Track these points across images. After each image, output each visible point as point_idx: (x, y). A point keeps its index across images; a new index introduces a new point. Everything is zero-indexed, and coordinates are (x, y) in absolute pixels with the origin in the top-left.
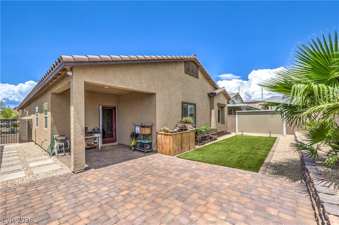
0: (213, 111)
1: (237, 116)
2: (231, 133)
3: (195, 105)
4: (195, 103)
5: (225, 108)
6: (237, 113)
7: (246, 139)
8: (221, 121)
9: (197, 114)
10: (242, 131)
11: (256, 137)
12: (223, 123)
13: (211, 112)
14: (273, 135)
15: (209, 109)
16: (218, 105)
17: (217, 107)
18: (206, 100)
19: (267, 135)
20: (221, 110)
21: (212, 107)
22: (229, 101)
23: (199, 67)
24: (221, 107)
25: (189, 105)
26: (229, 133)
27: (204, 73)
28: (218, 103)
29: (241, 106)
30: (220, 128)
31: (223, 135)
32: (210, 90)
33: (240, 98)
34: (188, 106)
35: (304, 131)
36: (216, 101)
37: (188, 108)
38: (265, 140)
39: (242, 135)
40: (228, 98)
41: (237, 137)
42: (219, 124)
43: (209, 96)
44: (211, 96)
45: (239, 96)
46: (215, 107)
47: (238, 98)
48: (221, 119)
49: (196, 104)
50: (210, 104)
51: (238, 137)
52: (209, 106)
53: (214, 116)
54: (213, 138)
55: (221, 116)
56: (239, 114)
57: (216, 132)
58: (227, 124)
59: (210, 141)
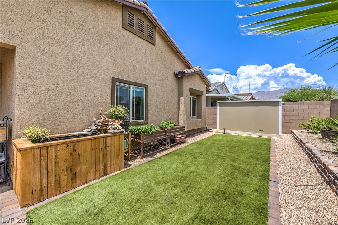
0: (182, 99)
1: (218, 107)
2: (212, 129)
3: (146, 87)
4: (147, 84)
5: (203, 96)
6: (218, 104)
7: (228, 141)
8: (197, 115)
9: (149, 102)
10: (224, 129)
11: (241, 137)
12: (199, 117)
13: (179, 101)
14: (265, 136)
15: (176, 96)
16: (190, 91)
17: (189, 94)
18: (172, 82)
19: (256, 135)
20: (197, 99)
21: (180, 94)
22: (209, 87)
23: (157, 28)
24: (196, 95)
25: (132, 87)
26: (209, 130)
27: (167, 41)
28: (190, 88)
29: (225, 96)
30: (194, 125)
31: (199, 134)
32: (179, 67)
33: (226, 88)
34: (130, 88)
35: (306, 130)
36: (187, 84)
37: (130, 91)
38: (256, 145)
39: (225, 133)
40: (207, 84)
41: (215, 138)
42: (194, 118)
43: (176, 77)
44: (180, 77)
45: (224, 86)
46: (184, 94)
47: (224, 88)
48: (197, 111)
49: (148, 86)
50: (178, 89)
51: (218, 137)
52: (177, 91)
53: (183, 107)
54: (178, 141)
55: (198, 107)
56: (221, 105)
57: (183, 132)
58: (205, 118)
59: (171, 147)
